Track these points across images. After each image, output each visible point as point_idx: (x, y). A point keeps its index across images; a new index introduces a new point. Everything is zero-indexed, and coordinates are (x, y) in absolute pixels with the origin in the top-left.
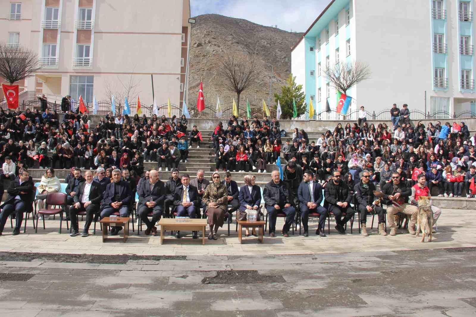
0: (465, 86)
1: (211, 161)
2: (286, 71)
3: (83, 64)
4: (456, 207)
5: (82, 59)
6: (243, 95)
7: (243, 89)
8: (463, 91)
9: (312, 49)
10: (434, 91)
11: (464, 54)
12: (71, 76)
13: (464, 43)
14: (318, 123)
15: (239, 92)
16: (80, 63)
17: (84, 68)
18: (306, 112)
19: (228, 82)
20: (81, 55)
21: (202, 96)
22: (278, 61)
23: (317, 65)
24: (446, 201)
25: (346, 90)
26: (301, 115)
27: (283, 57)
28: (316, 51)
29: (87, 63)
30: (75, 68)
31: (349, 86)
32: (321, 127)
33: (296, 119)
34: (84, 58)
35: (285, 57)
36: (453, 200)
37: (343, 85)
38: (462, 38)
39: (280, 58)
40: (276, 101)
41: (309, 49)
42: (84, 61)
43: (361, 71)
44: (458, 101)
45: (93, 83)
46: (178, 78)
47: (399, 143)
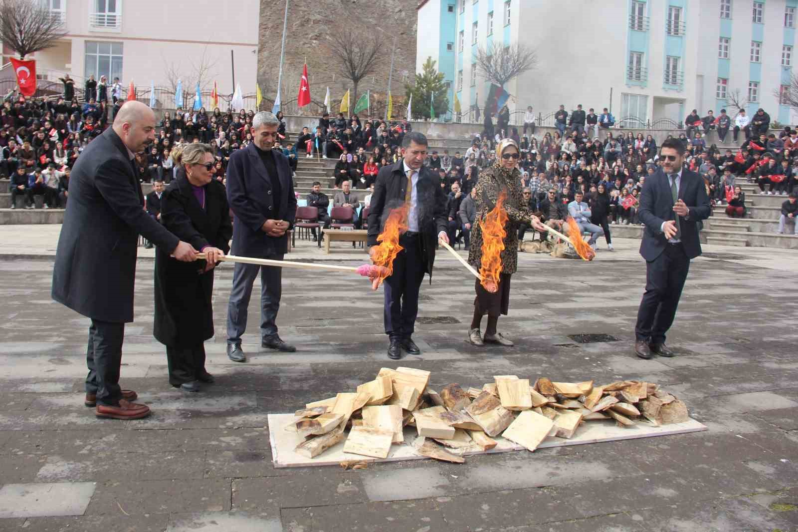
0: (670, 80)
1: (327, 175)
2: (402, 34)
3: (106, 24)
4: (628, 236)
5: (104, 16)
6: (362, 85)
7: (362, 76)
8: (667, 86)
9: (451, 9)
10: (627, 84)
11: (672, 34)
12: (86, 42)
13: (673, 18)
14: (464, 127)
15: (356, 80)
16: (101, 22)
17: (106, 30)
18: (448, 112)
19: (342, 67)
20: (102, 8)
21: (306, 85)
22: (389, 17)
23: (458, 33)
24: (618, 230)
25: (504, 82)
26: (441, 115)
27: (397, 10)
28: (458, 10)
29: (112, 21)
30: (93, 29)
31: (508, 79)
32: (467, 132)
33: (435, 120)
34: (107, 13)
35: (400, 11)
36: (627, 228)
37: (500, 76)
38: (670, 9)
39: (393, 12)
40: (408, 95)
41: (447, 9)
42: (108, 20)
43: (525, 58)
44: (660, 102)
45: (122, 54)
46: (254, 52)
47: (569, 158)
